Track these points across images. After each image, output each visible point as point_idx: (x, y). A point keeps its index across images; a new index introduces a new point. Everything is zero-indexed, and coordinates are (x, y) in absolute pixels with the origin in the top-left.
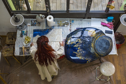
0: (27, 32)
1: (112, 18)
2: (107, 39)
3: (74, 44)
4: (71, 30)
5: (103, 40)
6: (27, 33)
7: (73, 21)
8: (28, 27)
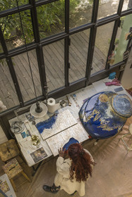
0: (28, 131)
1: (114, 74)
2: (123, 97)
3: (92, 119)
4: (78, 106)
5: (119, 99)
6: (29, 133)
7: (74, 95)
8: (27, 125)
